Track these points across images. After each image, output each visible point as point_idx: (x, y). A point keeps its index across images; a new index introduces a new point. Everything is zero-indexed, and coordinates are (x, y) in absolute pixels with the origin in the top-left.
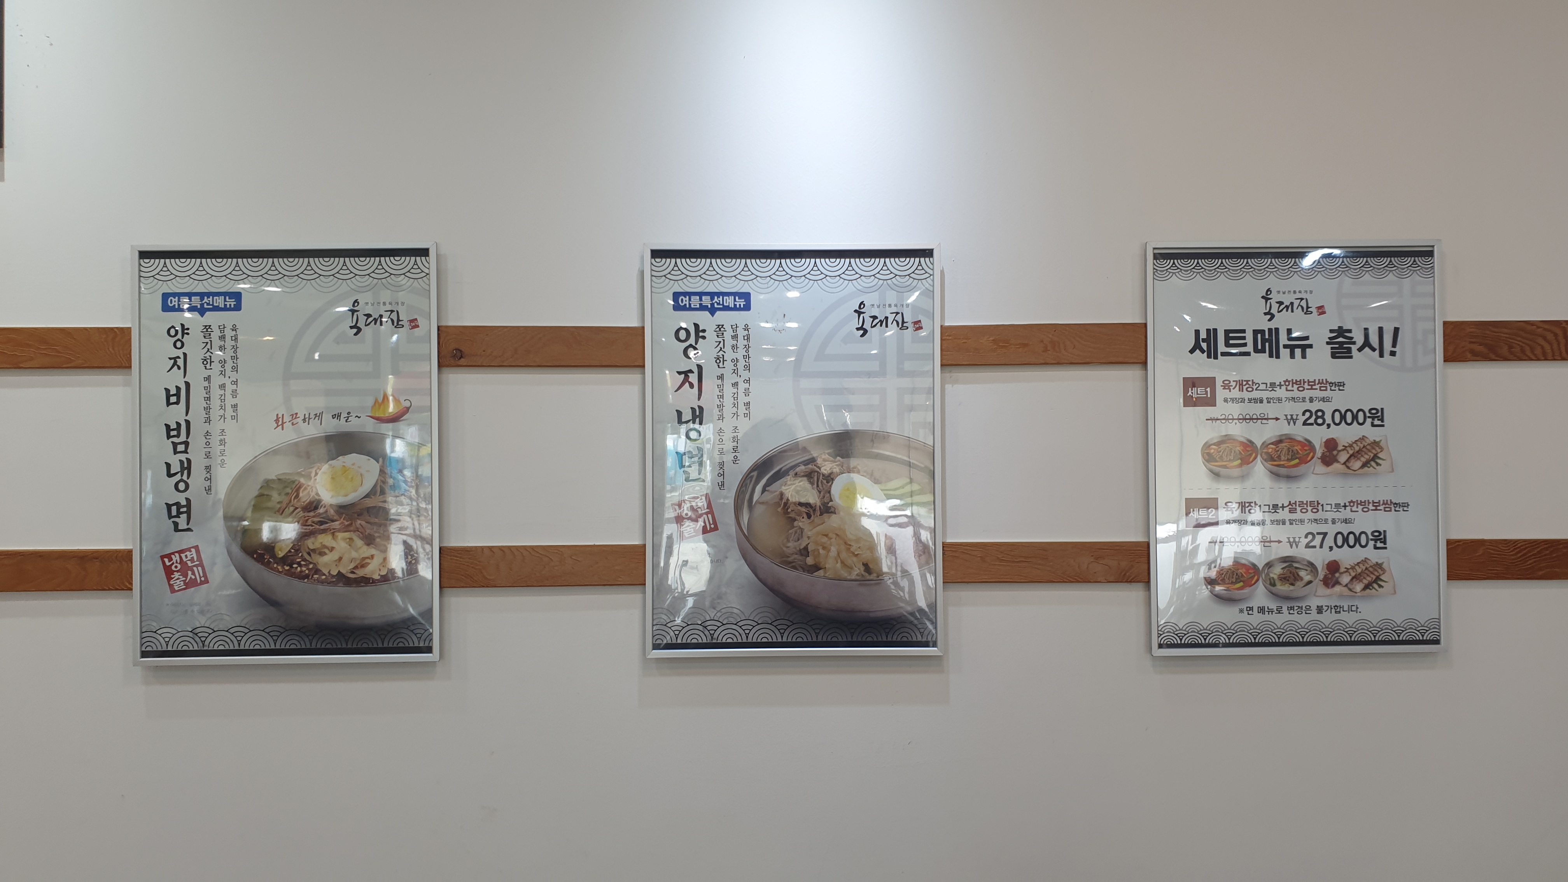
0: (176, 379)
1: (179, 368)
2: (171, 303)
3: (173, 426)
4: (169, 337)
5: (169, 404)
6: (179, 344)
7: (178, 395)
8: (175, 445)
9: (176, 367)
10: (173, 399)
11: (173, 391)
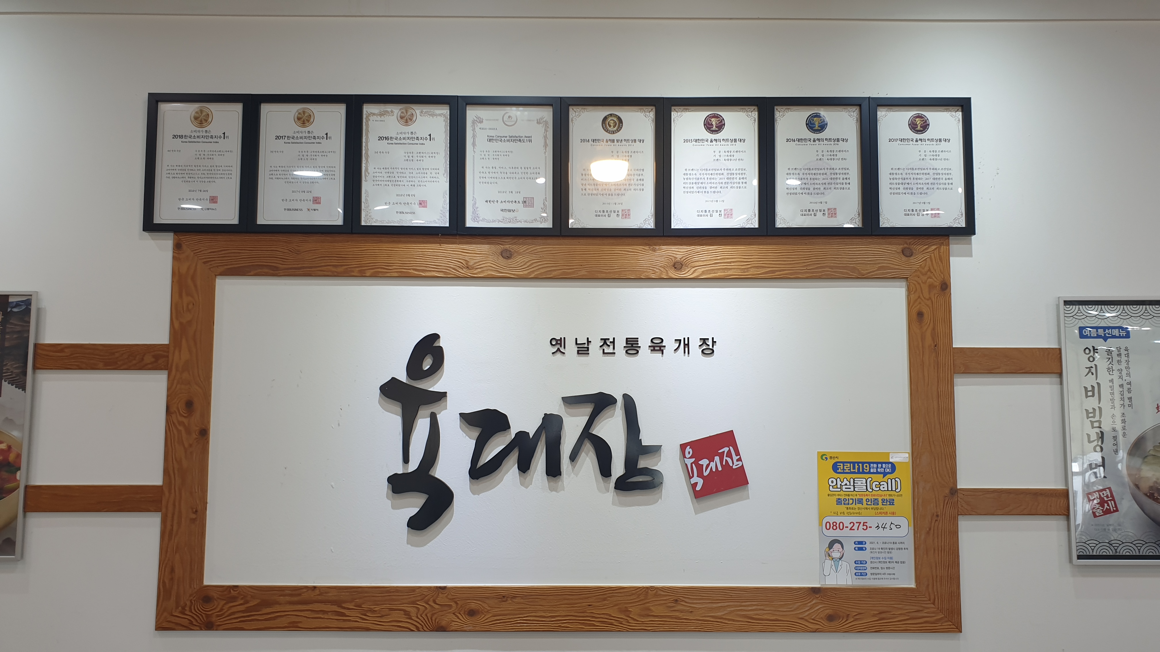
0: (1090, 381)
1: (1093, 374)
2: (1085, 333)
3: (1091, 410)
4: (1084, 354)
5: (1087, 396)
6: (1091, 359)
7: (1093, 390)
8: (1092, 423)
9: (1090, 373)
10: (1090, 394)
11: (1090, 388)
